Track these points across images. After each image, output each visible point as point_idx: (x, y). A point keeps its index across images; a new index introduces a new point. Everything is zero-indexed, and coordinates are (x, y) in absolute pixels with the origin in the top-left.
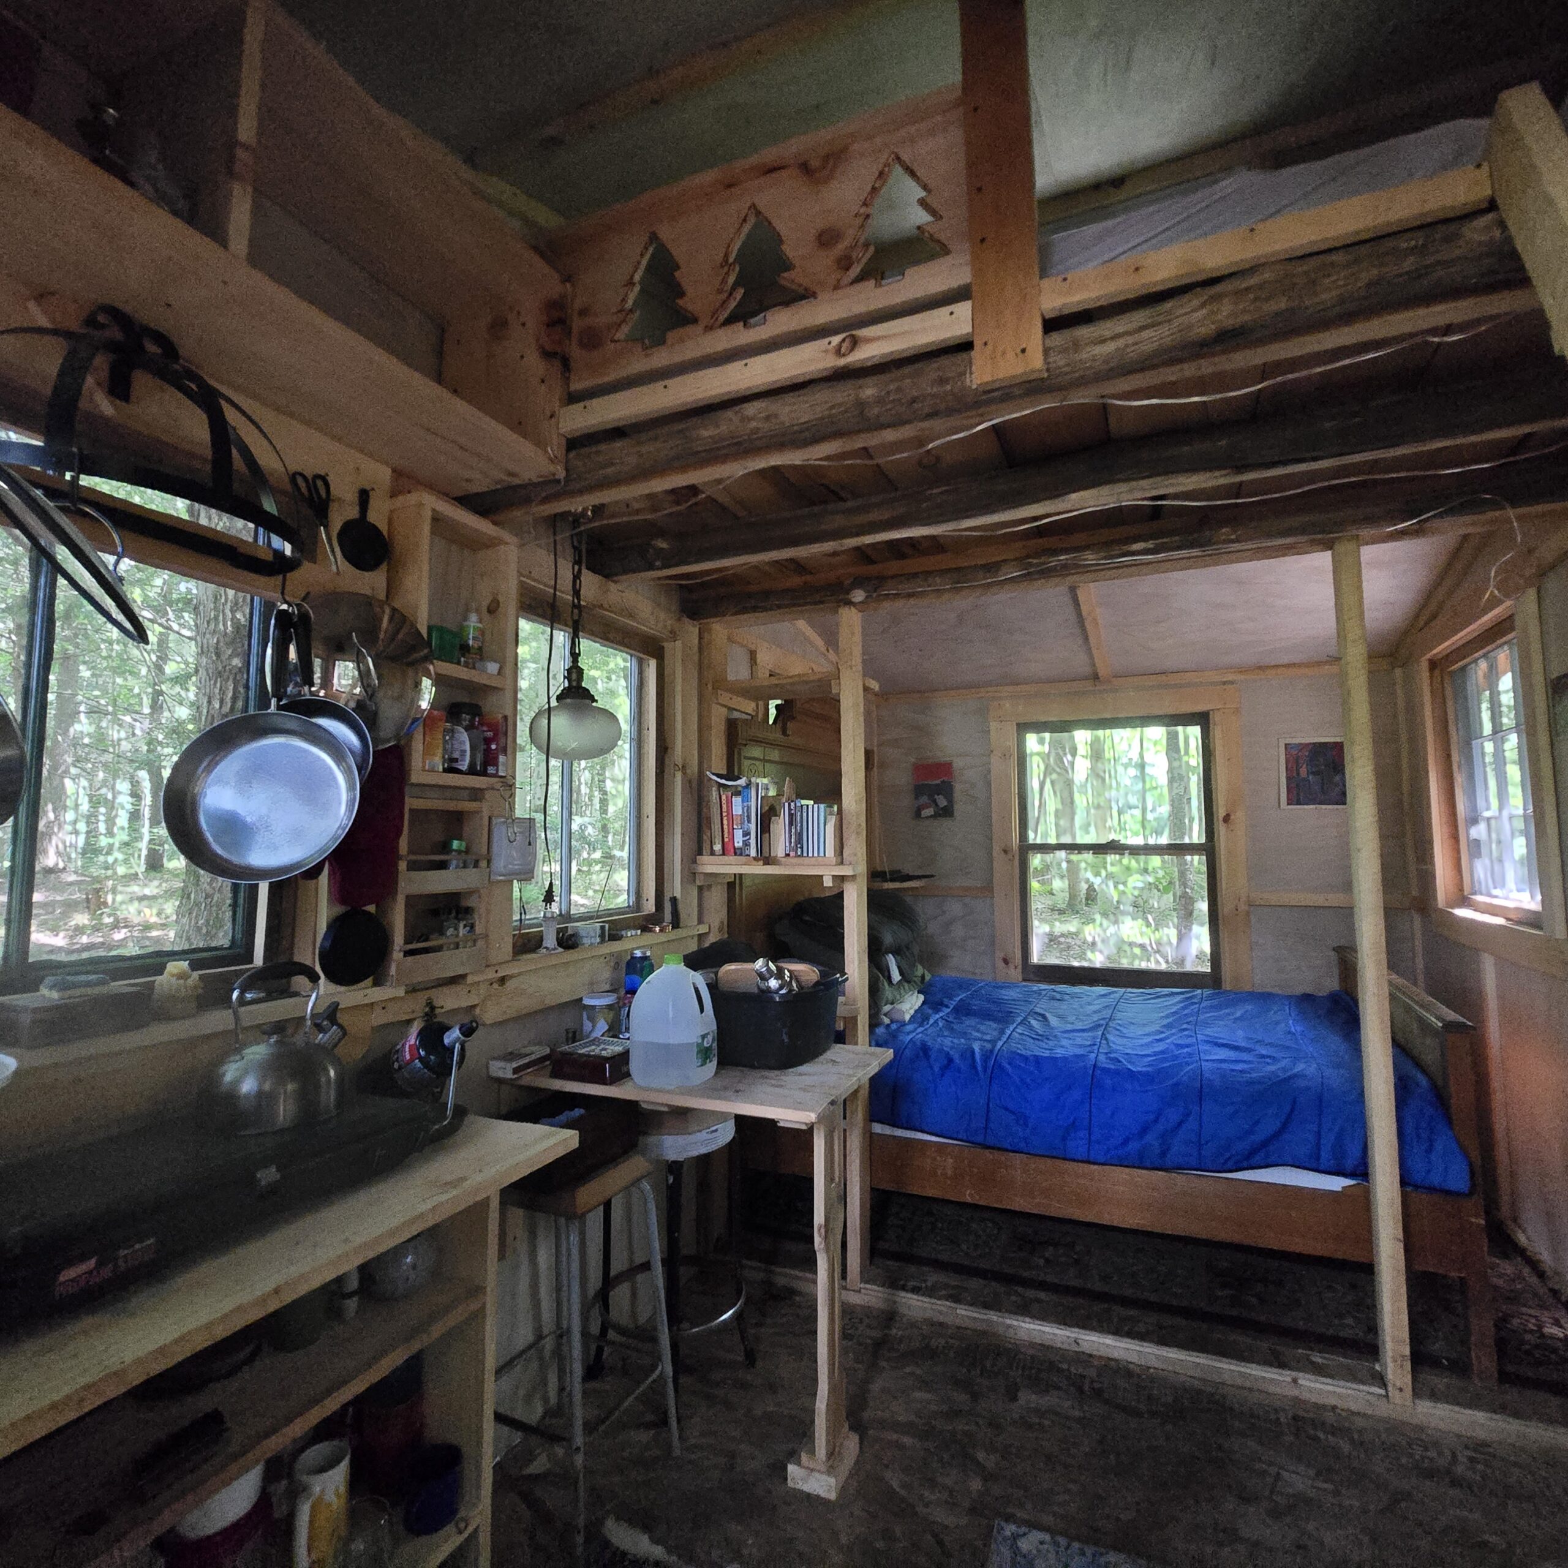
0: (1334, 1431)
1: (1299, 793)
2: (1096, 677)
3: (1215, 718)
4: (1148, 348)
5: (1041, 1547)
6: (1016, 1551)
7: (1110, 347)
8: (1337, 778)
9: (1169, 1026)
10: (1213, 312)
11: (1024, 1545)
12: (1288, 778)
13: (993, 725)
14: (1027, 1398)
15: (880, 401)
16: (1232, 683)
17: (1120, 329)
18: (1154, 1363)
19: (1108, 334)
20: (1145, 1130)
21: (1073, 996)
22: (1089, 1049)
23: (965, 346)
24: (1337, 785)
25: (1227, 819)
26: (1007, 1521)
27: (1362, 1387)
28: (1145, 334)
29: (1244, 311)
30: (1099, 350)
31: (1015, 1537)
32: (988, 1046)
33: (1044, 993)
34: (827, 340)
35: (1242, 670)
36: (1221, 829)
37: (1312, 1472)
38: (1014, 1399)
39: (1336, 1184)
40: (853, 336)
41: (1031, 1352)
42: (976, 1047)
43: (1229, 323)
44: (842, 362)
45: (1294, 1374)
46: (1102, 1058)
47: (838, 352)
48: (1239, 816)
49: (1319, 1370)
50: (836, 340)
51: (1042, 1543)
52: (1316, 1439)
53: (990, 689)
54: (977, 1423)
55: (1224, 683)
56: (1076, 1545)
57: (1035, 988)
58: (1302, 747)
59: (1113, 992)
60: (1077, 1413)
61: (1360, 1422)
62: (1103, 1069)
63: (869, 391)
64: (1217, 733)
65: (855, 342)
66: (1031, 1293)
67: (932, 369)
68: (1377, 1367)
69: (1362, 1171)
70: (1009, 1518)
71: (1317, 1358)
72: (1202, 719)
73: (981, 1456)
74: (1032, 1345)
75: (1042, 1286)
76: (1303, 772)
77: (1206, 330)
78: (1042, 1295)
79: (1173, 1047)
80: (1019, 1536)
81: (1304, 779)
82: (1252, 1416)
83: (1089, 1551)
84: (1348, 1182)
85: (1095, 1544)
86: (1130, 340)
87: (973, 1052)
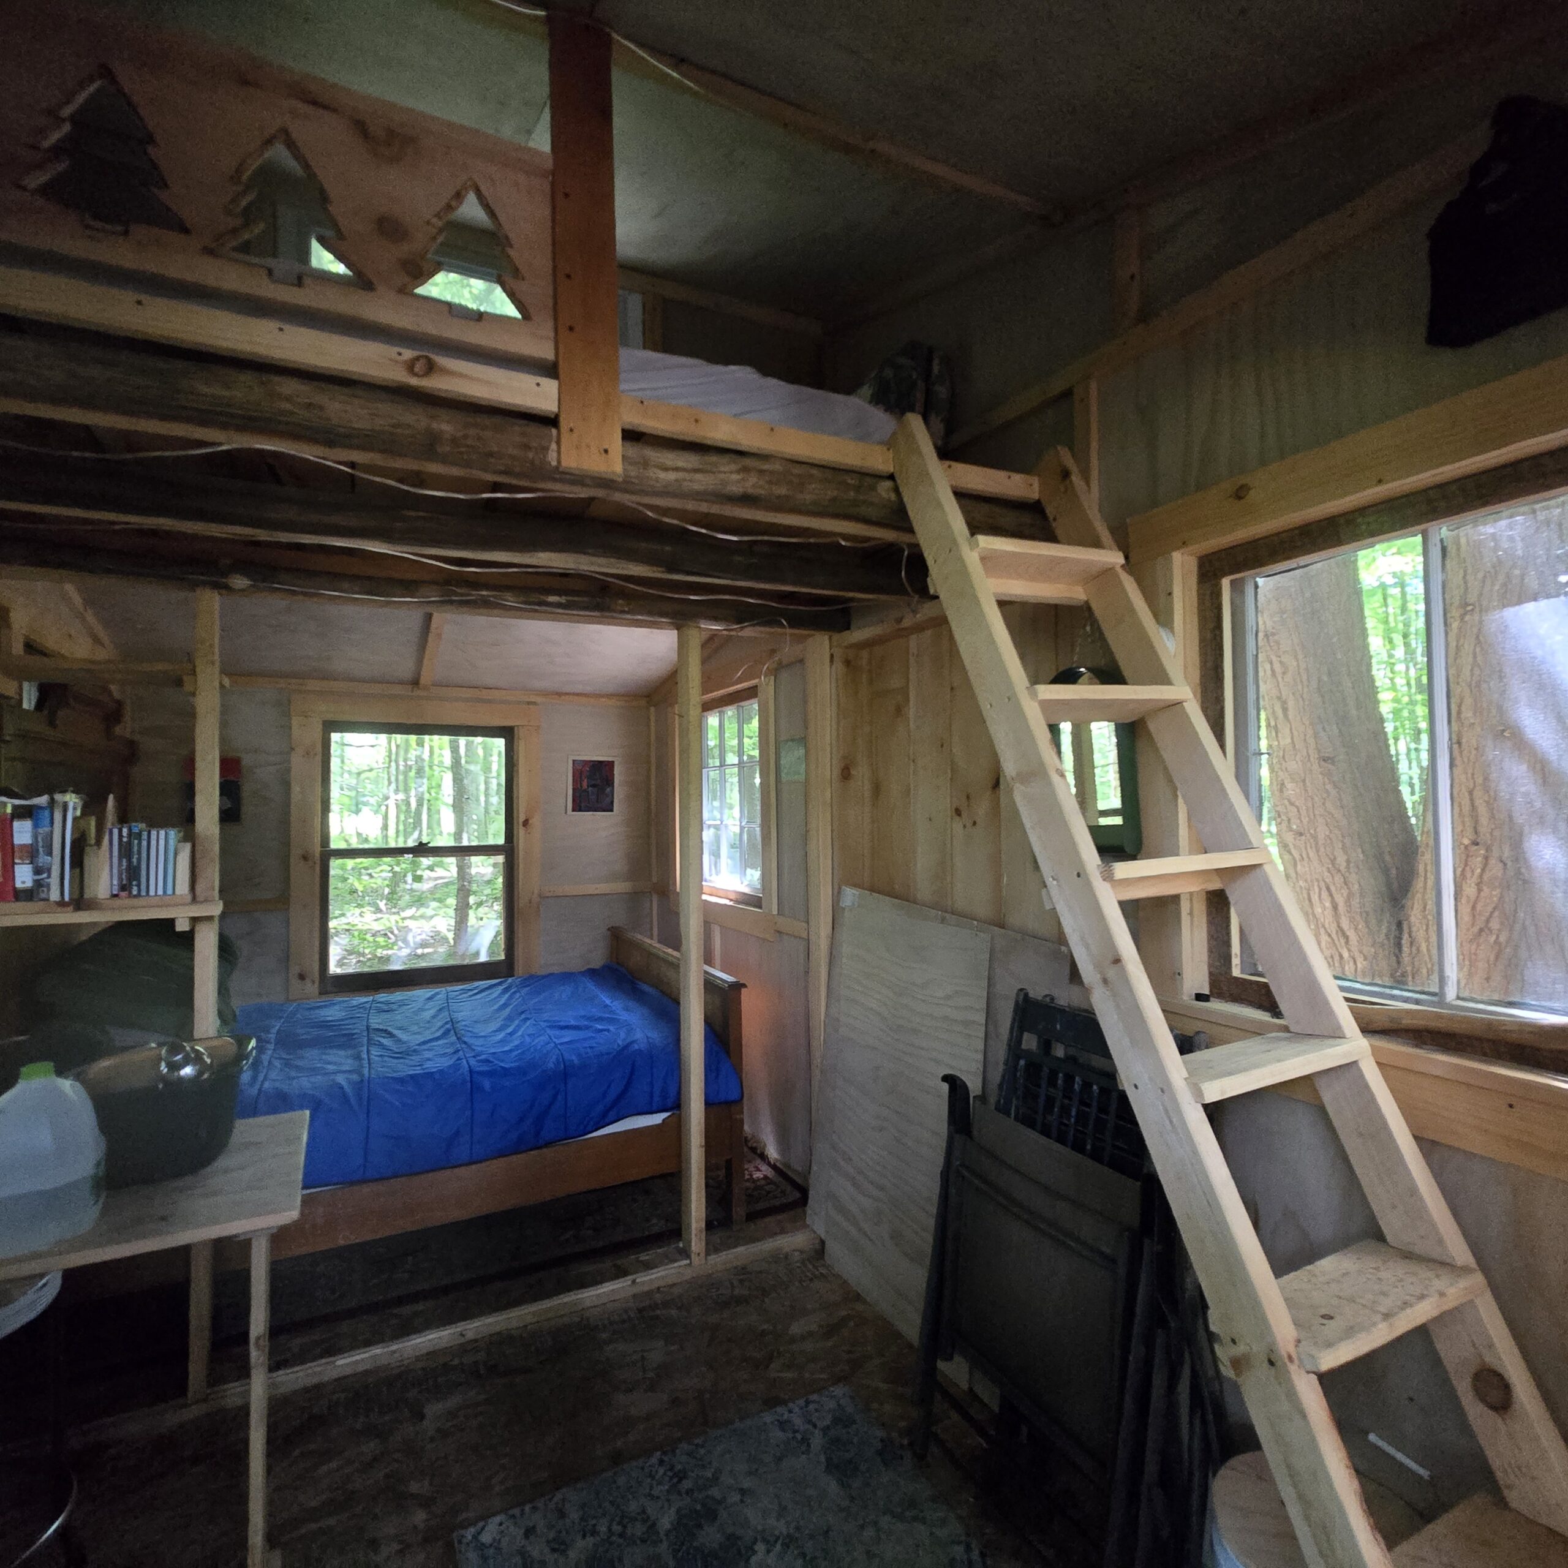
0: (666, 1304)
1: (582, 802)
2: (415, 683)
3: (520, 733)
4: (696, 487)
5: (502, 1528)
6: (482, 1547)
7: (672, 476)
8: (608, 790)
9: (509, 1019)
10: (743, 479)
11: (486, 1538)
12: (574, 790)
13: (295, 722)
14: (434, 1409)
15: (454, 441)
16: (534, 703)
17: (680, 464)
18: (529, 1319)
19: (669, 463)
20: (521, 1120)
21: (402, 1004)
22: (456, 1057)
23: (551, 421)
24: (607, 796)
25: (526, 823)
26: (466, 1528)
27: (676, 1265)
28: (698, 476)
29: (761, 487)
30: (662, 475)
31: (475, 1537)
32: (355, 1077)
33: (368, 1006)
34: (397, 349)
35: (545, 693)
36: (520, 832)
37: (661, 1343)
38: (422, 1417)
39: (657, 1119)
40: (429, 360)
41: (420, 1365)
42: (341, 1079)
43: (750, 491)
44: (414, 381)
45: (630, 1278)
46: (473, 1062)
47: (410, 366)
48: (535, 821)
49: (648, 1266)
50: (408, 354)
51: (501, 1524)
52: (657, 1317)
53: (294, 681)
54: (396, 1461)
55: (529, 703)
56: (527, 1508)
57: (355, 1003)
58: (586, 762)
59: (437, 994)
60: (482, 1397)
61: (676, 1291)
62: (480, 1073)
63: (446, 426)
64: (521, 747)
65: (431, 368)
66: (406, 1310)
67: (516, 431)
68: (681, 1245)
69: (676, 1104)
70: (465, 1525)
71: (644, 1257)
72: (507, 733)
73: (414, 1487)
74: (418, 1359)
75: (415, 1298)
76: (585, 784)
77: (736, 489)
78: (420, 1307)
79: (528, 1040)
80: (479, 1533)
81: (585, 791)
82: (611, 1323)
83: (540, 1504)
84: (665, 1115)
85: (542, 1495)
86: (687, 476)
87: (342, 1088)
